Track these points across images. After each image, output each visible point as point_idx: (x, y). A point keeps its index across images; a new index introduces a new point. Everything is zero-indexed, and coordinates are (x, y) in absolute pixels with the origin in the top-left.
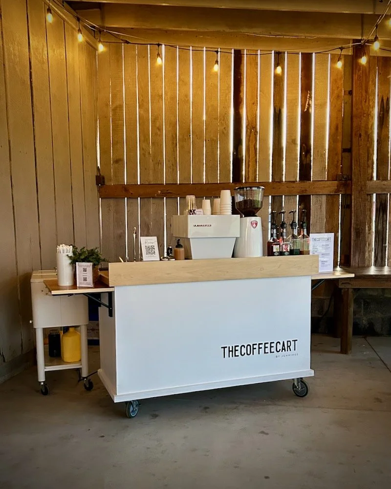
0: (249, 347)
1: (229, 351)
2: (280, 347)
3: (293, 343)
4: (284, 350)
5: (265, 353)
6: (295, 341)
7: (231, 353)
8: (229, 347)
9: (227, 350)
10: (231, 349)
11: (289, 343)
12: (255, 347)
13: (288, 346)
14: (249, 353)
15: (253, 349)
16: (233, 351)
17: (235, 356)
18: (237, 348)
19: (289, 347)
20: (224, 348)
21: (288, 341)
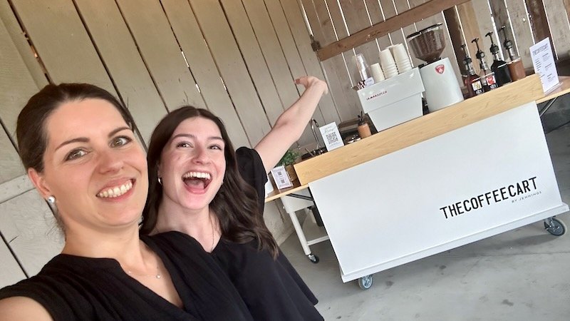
0: (474, 201)
1: (451, 210)
2: (514, 190)
3: (531, 182)
4: (520, 193)
5: (496, 201)
6: (533, 179)
7: (453, 212)
8: (449, 207)
9: (447, 210)
10: (452, 208)
11: (525, 183)
12: (481, 198)
13: (525, 187)
14: (475, 206)
15: (480, 201)
16: (455, 209)
17: (459, 213)
18: (459, 205)
19: (527, 187)
20: (444, 209)
21: (523, 182)
